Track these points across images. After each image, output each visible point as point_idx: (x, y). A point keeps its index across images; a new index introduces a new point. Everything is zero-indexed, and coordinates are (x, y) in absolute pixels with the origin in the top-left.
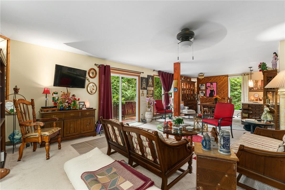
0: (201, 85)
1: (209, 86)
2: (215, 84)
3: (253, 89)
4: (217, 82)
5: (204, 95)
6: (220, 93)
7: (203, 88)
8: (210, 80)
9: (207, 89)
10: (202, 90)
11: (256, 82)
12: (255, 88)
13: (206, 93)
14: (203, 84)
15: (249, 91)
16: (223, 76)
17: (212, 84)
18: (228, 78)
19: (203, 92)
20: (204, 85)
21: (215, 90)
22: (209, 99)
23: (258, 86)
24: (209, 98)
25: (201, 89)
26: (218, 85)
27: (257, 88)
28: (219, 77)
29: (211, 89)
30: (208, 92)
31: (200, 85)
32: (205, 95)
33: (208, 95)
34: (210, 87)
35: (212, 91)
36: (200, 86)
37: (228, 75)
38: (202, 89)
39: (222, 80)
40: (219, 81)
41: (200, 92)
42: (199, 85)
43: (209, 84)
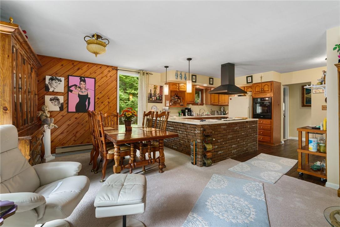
0: (52, 79)
1: (76, 85)
2: (90, 82)
3: (151, 99)
4: (95, 79)
5: (61, 108)
6: (102, 103)
7: (59, 87)
8: (79, 69)
9: (71, 91)
10: (53, 93)
11: (154, 88)
12: (153, 97)
13: (68, 103)
14: (59, 78)
15: (149, 102)
16: (108, 66)
17: (84, 81)
18: (117, 73)
19: (58, 100)
20: (63, 79)
21: (91, 95)
22: (76, 118)
23: (157, 94)
24: (77, 115)
25: (51, 90)
26: (97, 85)
27: (155, 98)
28: (101, 67)
29: (81, 94)
30: (74, 100)
31: (48, 78)
32: (65, 106)
33: (72, 108)
34: (80, 88)
35: (83, 99)
36: (47, 82)
37: (117, 67)
38: (55, 91)
39: (106, 76)
40: (101, 76)
41: (47, 98)
42: (45, 79)
43: (74, 80)
